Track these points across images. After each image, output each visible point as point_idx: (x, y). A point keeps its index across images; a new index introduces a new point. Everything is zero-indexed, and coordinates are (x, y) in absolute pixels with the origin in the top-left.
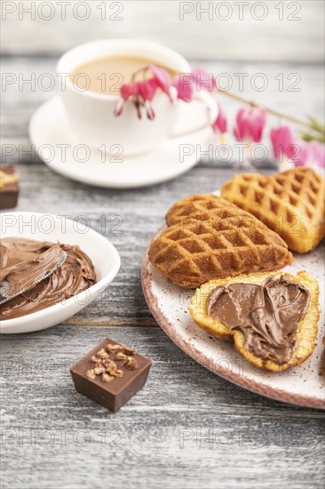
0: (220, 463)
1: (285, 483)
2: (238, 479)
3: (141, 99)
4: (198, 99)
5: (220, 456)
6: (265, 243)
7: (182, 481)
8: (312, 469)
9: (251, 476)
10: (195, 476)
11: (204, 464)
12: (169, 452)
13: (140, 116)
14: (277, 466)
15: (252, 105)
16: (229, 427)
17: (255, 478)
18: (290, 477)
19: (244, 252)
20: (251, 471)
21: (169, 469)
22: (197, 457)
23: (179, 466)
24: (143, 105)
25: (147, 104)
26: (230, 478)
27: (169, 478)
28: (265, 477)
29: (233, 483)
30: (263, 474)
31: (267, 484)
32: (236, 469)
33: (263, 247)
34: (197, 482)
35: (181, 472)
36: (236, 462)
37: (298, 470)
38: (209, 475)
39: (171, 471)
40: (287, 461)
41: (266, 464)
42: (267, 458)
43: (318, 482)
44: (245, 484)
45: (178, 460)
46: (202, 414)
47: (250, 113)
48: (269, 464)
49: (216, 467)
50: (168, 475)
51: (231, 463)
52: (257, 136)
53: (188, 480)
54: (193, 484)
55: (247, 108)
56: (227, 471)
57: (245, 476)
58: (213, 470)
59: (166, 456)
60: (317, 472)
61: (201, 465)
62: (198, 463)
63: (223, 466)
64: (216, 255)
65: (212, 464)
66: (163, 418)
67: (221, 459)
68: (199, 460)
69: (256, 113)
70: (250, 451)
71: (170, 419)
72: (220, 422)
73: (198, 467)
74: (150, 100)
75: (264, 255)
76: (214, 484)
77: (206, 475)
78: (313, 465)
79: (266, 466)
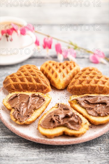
0: (22, 155)
1: (43, 161)
2: (27, 160)
3: (8, 35)
4: (28, 34)
5: (22, 153)
6: (40, 83)
7: (7, 162)
8: (53, 157)
9: (32, 159)
10: (12, 160)
11: (16, 155)
12: (5, 152)
13: (8, 40)
14: (42, 156)
15: (48, 36)
16: (27, 143)
17: (33, 160)
18: (46, 159)
19: (31, 85)
20: (32, 158)
21: (4, 157)
22: (14, 153)
23: (7, 156)
24: (9, 37)
25: (10, 36)
26: (25, 160)
27: (3, 160)
28: (37, 159)
29: (25, 162)
30: (36, 159)
31: (37, 162)
32: (27, 157)
33: (38, 84)
34: (13, 162)
35: (7, 158)
36: (27, 154)
37: (49, 157)
38: (17, 159)
39: (4, 158)
40: (45, 154)
41: (38, 155)
42: (38, 153)
43: (56, 161)
44: (29, 162)
45: (7, 154)
46: (18, 139)
47: (48, 39)
48: (39, 155)
49: (20, 156)
50: (3, 159)
51: (26, 155)
52: (50, 47)
53: (9, 161)
54: (11, 162)
55: (47, 37)
56: (24, 158)
57: (30, 159)
58: (19, 158)
59: (3, 153)
60: (55, 158)
61: (15, 156)
62: (14, 155)
63: (22, 156)
64: (21, 84)
65: (19, 156)
66: (5, 140)
67: (22, 154)
68: (14, 154)
69: (50, 39)
70: (33, 151)
71: (7, 141)
72: (24, 141)
73: (14, 156)
74: (11, 35)
75: (38, 87)
76: (18, 162)
77: (16, 159)
78: (54, 155)
79: (38, 156)
